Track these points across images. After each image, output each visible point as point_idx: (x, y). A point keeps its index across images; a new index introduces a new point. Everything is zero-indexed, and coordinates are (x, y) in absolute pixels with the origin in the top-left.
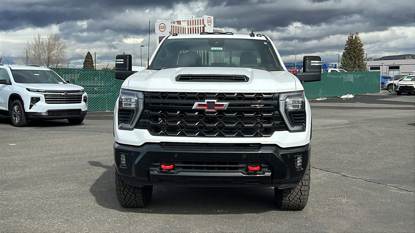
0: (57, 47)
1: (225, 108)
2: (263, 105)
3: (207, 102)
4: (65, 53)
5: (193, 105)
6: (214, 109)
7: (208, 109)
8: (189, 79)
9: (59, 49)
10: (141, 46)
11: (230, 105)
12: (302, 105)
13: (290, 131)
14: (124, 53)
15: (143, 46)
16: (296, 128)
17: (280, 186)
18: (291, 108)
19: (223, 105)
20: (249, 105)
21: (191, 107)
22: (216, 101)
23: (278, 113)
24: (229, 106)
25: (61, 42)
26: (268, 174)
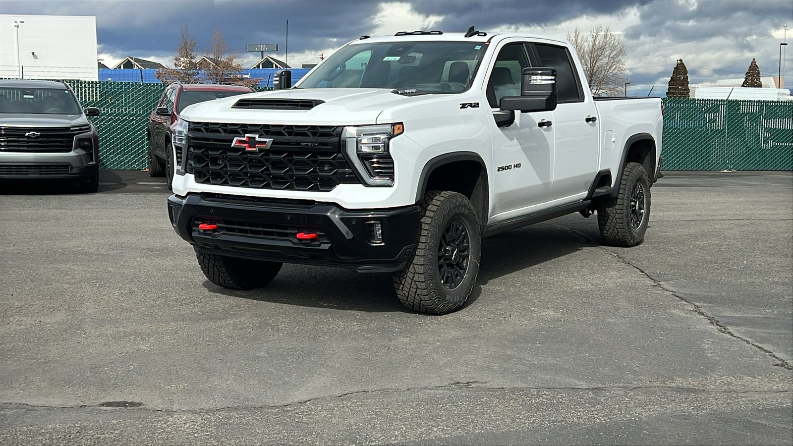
0: (608, 53)
1: (268, 146)
2: (317, 144)
3: (247, 137)
4: (623, 64)
5: (232, 141)
6: (255, 147)
7: (250, 147)
8: (248, 105)
9: (611, 56)
10: (781, 44)
11: (274, 143)
12: (384, 145)
13: (366, 185)
14: (754, 59)
15: (786, 44)
16: (377, 180)
17: (359, 268)
18: (365, 149)
19: (266, 142)
20: (298, 144)
21: (230, 144)
22: (257, 136)
23: (342, 156)
24: (272, 144)
25: (617, 43)
26: (326, 246)
